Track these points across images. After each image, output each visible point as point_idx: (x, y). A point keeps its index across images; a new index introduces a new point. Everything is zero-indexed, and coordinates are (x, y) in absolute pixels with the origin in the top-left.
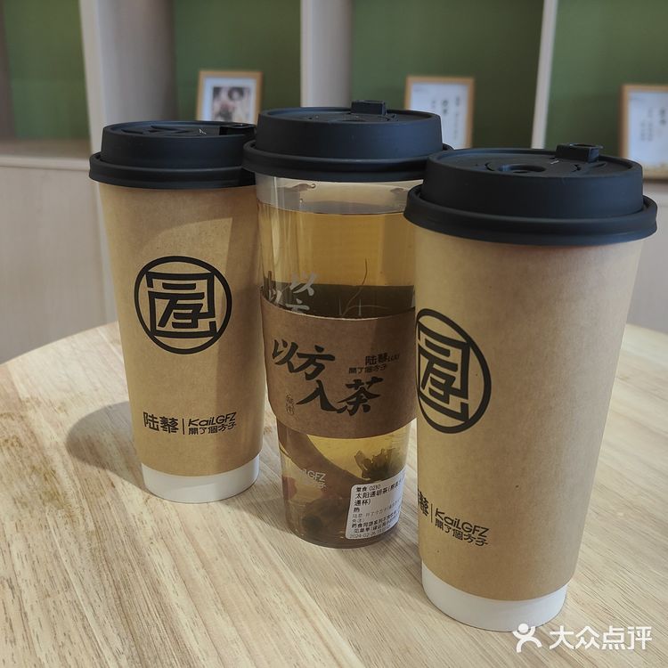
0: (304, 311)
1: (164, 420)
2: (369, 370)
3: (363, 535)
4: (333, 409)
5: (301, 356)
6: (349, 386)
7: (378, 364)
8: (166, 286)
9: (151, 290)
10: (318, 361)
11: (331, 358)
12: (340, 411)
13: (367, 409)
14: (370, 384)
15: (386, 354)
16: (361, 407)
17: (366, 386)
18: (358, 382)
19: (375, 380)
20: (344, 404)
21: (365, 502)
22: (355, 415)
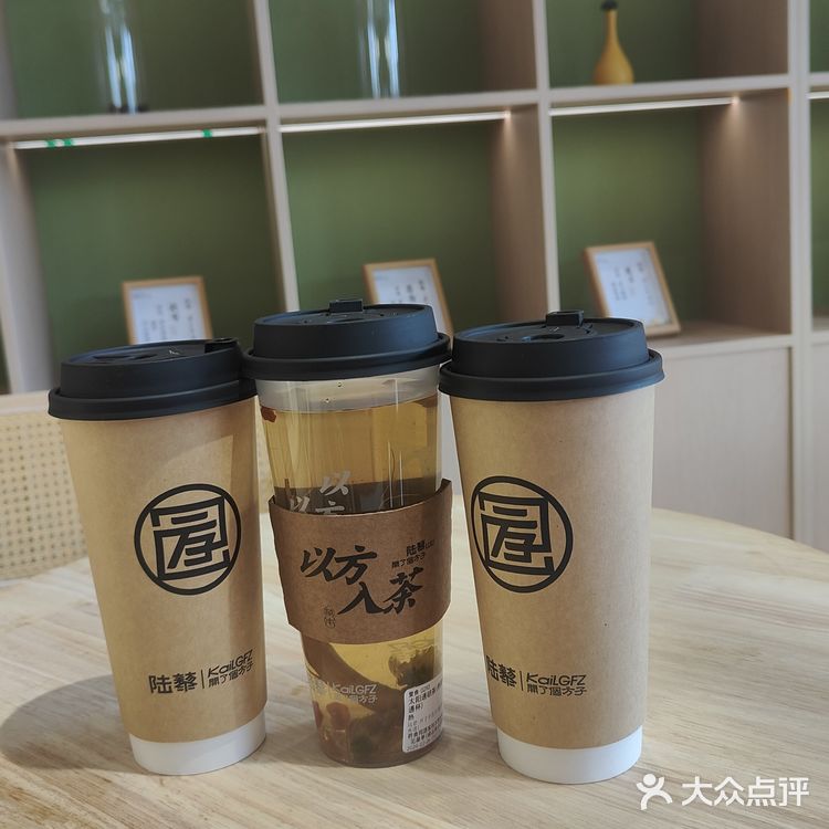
0: (339, 512)
1: (179, 679)
2: (410, 561)
3: (419, 746)
4: (380, 610)
5: (338, 560)
6: (393, 582)
7: (418, 553)
8: (174, 521)
9: (157, 529)
10: (359, 561)
11: (373, 555)
12: (387, 611)
13: (412, 602)
14: (412, 575)
15: (423, 542)
16: (407, 603)
17: (409, 578)
18: (402, 576)
19: (417, 570)
20: (391, 602)
21: (418, 707)
22: (401, 613)
